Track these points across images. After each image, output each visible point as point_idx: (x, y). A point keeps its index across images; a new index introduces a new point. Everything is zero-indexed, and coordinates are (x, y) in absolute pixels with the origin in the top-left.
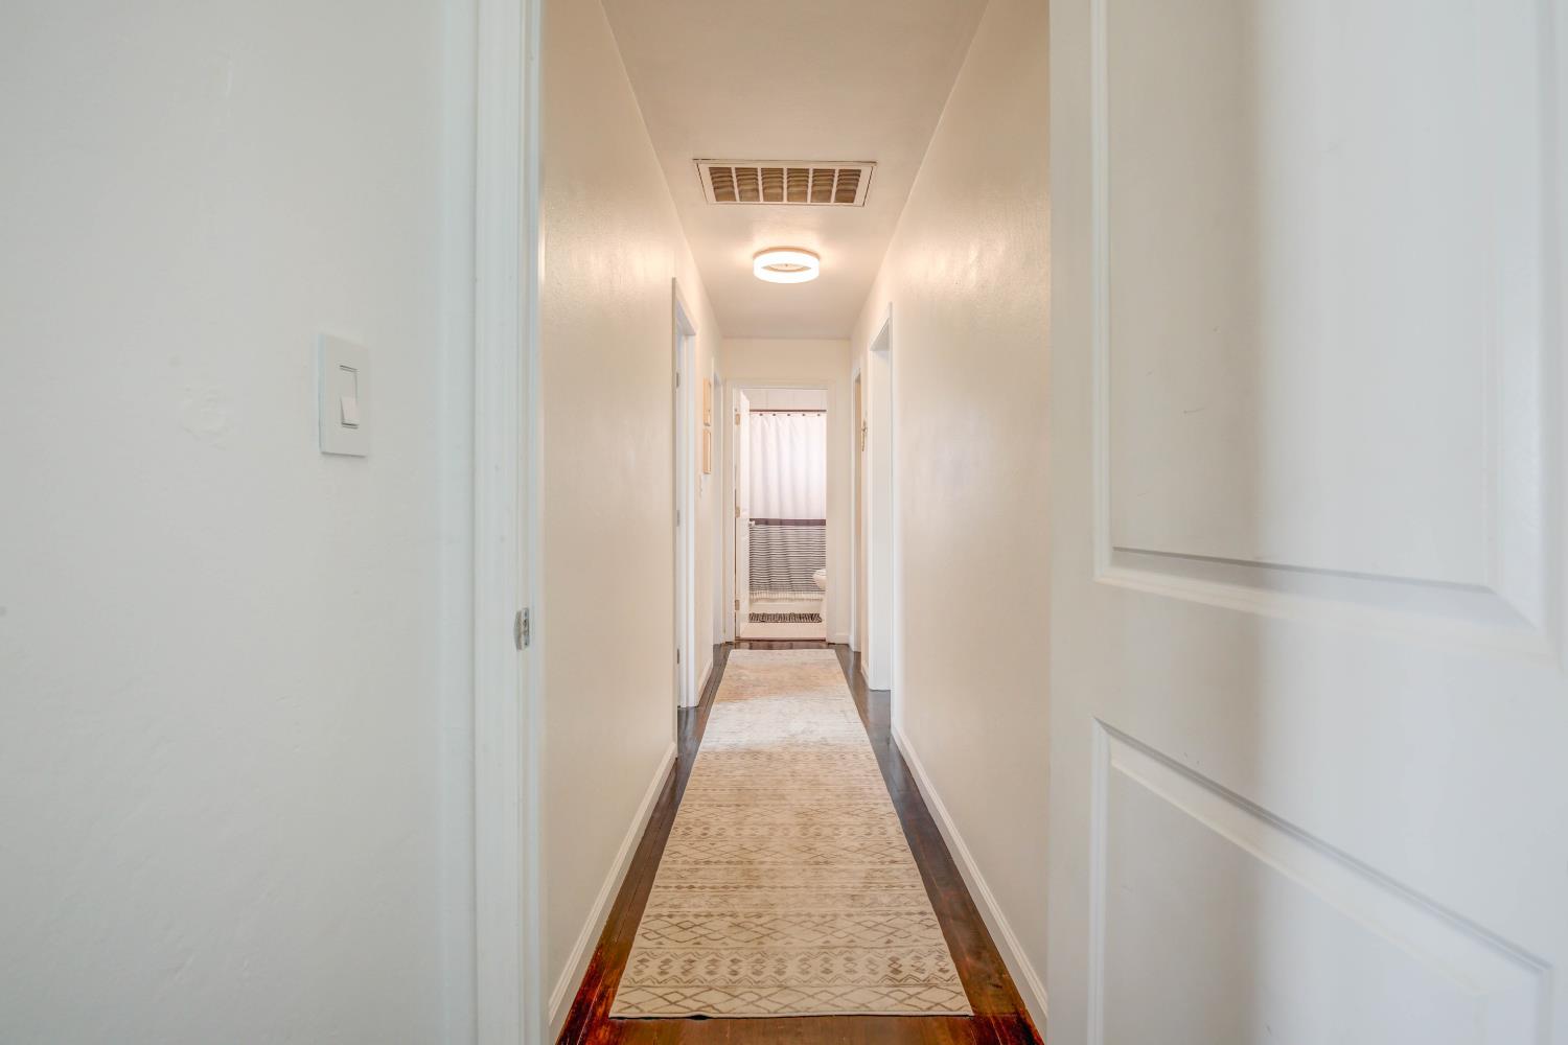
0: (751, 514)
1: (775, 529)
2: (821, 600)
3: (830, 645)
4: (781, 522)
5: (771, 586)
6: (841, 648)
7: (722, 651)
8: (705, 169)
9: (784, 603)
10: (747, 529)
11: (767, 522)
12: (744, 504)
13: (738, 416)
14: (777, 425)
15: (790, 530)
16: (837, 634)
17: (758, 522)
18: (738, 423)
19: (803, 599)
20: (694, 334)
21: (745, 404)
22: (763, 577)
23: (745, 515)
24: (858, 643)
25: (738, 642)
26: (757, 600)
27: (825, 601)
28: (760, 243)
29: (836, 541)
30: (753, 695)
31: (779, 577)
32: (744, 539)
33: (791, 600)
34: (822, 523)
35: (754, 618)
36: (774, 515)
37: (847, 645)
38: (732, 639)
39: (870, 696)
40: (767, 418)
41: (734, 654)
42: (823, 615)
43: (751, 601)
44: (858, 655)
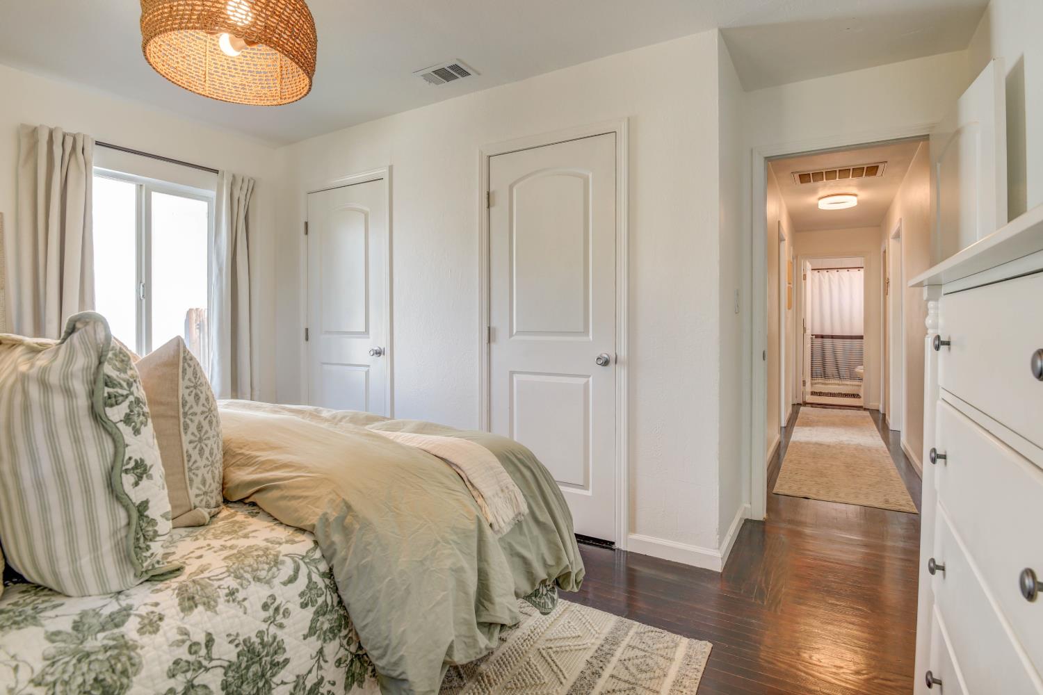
0: (812, 332)
1: (828, 342)
2: (860, 386)
3: (865, 409)
4: (832, 337)
5: (825, 375)
6: (874, 412)
7: (796, 406)
8: (797, 176)
9: (833, 386)
10: (810, 341)
11: (822, 337)
12: (808, 326)
13: (805, 275)
14: (829, 276)
15: (838, 342)
16: (871, 404)
17: (817, 336)
18: (805, 279)
19: (847, 385)
20: (784, 240)
21: (809, 266)
22: (821, 370)
23: (809, 332)
24: (884, 409)
25: (805, 404)
26: (816, 384)
27: (862, 387)
28: (821, 193)
29: (870, 348)
30: (817, 425)
31: (830, 369)
32: (808, 346)
33: (839, 385)
34: (861, 337)
35: (813, 393)
36: (827, 332)
37: (878, 410)
38: (801, 402)
39: (891, 434)
40: (822, 274)
41: (802, 409)
42: (861, 394)
43: (812, 384)
44: (884, 415)
